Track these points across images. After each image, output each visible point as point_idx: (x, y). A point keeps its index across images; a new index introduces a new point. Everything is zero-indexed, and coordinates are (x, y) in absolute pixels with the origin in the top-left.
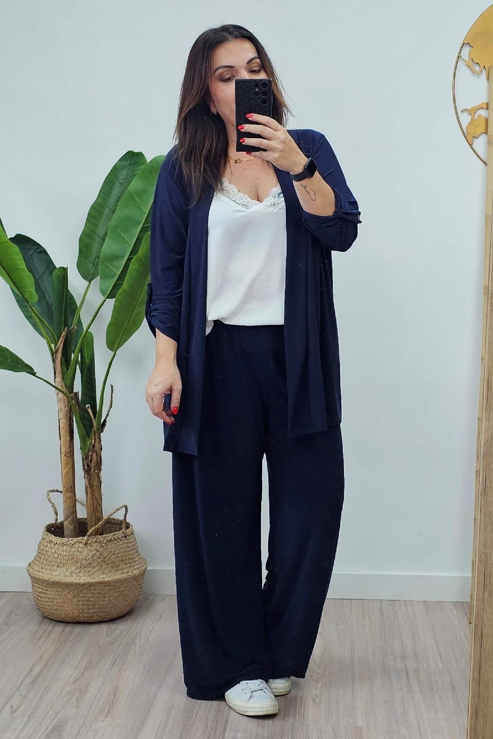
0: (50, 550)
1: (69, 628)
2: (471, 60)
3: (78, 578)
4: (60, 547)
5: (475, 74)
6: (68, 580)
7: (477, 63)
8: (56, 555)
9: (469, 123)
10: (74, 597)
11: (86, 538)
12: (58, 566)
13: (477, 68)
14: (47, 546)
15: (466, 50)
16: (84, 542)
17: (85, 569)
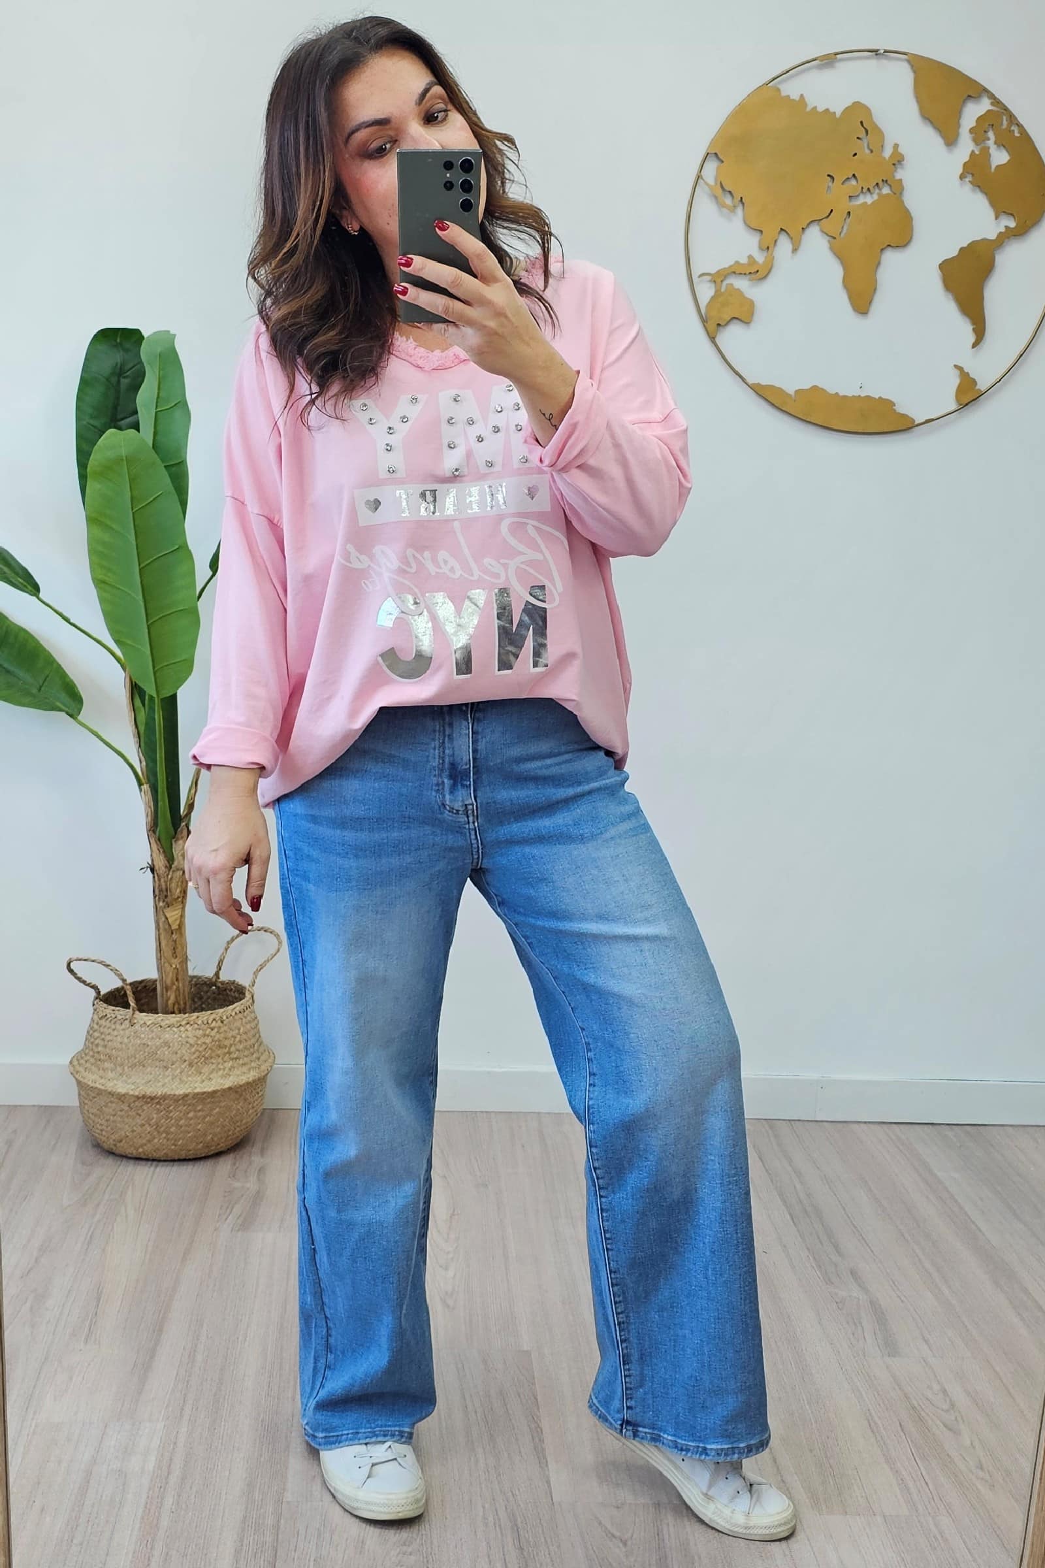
2: (718, 184)
5: (725, 211)
7: (730, 193)
9: (712, 297)
13: (729, 202)
15: (710, 169)
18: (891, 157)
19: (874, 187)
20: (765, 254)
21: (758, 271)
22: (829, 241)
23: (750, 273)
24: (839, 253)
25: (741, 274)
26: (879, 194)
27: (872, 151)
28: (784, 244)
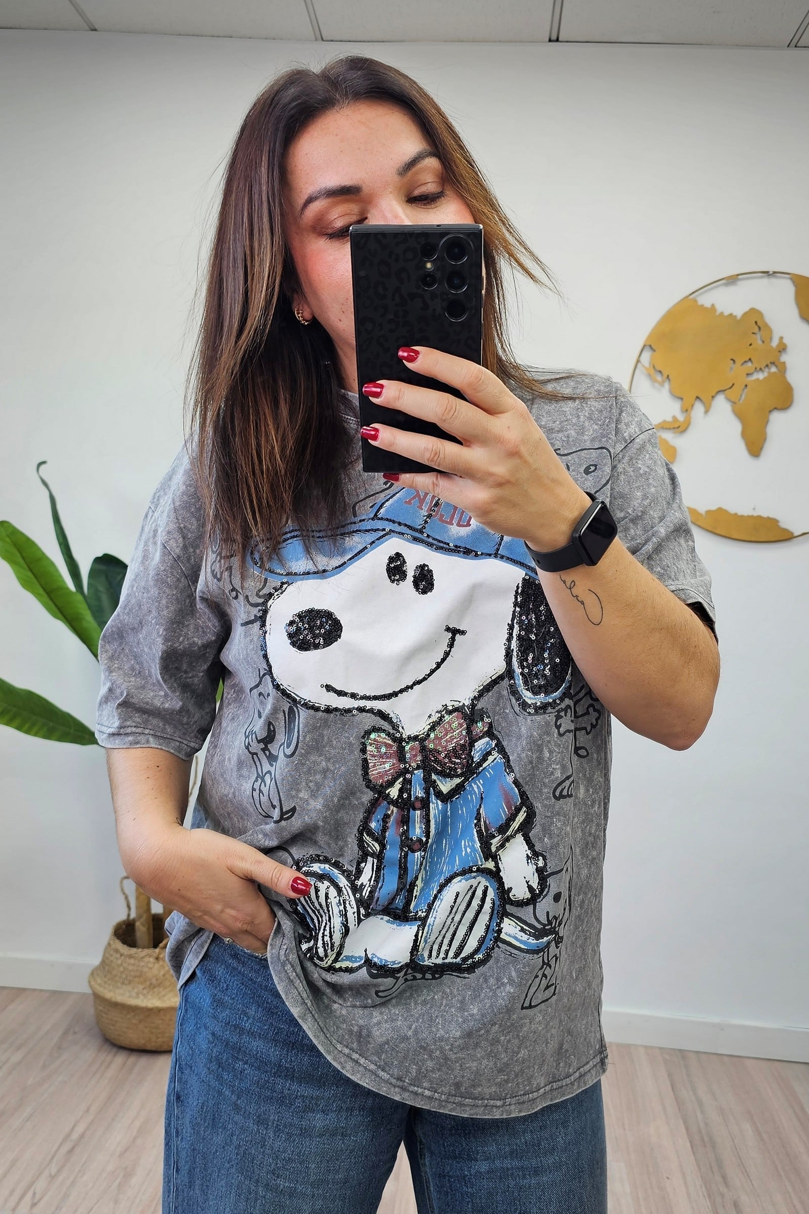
0: (115, 960)
1: (133, 1059)
2: (652, 366)
3: (145, 1001)
4: (128, 958)
5: (657, 385)
6: (133, 1002)
7: (660, 372)
8: (122, 969)
10: (140, 1022)
11: (157, 950)
12: (123, 983)
13: (659, 378)
14: (112, 955)
15: (646, 356)
16: (155, 955)
17: (156, 990)
18: (778, 346)
19: (765, 367)
20: (685, 414)
21: (679, 427)
22: (732, 406)
23: (674, 428)
24: (739, 414)
25: (666, 429)
26: (769, 373)
27: (763, 342)
28: (699, 408)
